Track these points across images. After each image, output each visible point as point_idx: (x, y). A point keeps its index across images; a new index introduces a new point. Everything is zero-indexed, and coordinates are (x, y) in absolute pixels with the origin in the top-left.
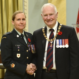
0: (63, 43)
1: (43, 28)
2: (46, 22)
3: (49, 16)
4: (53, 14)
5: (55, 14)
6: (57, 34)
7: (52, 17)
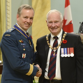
0: (69, 52)
1: (48, 35)
2: (50, 29)
3: (53, 23)
4: (59, 21)
5: (61, 22)
7: (57, 24)
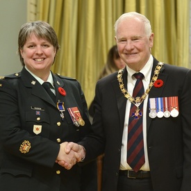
0: (167, 107)
2: (123, 56)
4: (141, 37)
6: (151, 85)
7: (138, 44)
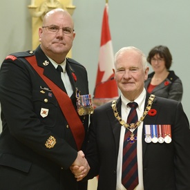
4: (138, 68)
6: (145, 114)
